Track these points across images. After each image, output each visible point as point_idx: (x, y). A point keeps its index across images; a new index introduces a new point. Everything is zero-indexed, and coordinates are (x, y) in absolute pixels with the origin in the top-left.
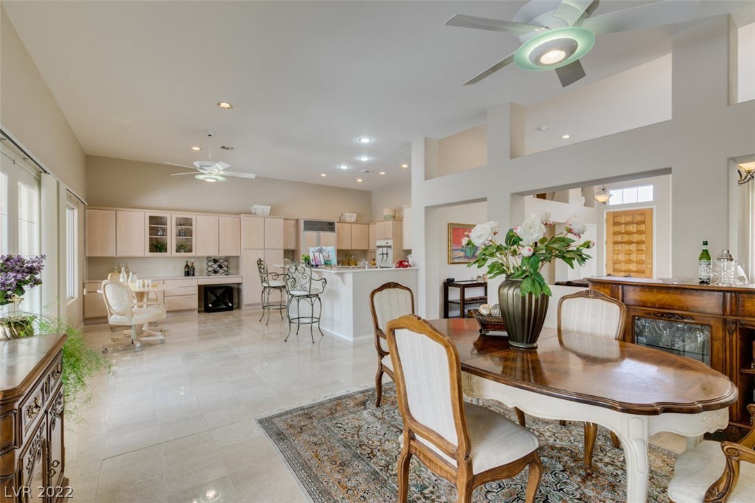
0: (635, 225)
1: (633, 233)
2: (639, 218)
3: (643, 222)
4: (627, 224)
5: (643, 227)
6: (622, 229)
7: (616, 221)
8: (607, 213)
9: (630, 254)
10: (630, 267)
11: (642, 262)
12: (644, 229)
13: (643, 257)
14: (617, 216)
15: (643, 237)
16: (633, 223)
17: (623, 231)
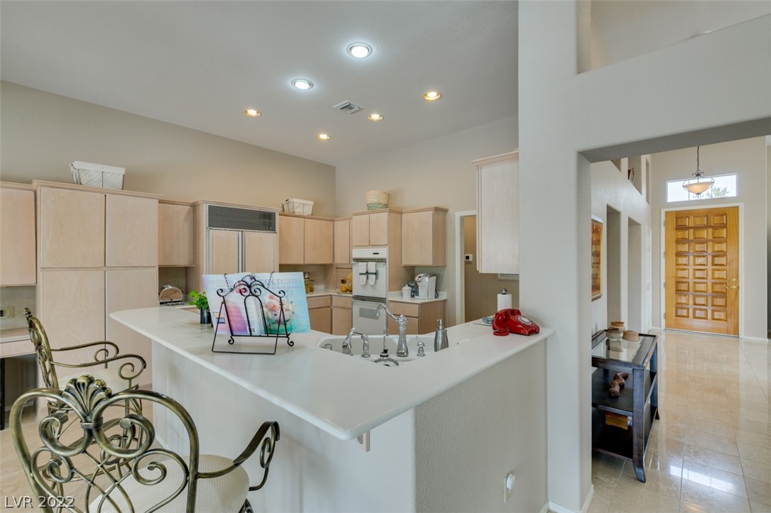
0: (710, 230)
1: (707, 241)
2: (716, 220)
3: (724, 226)
4: (696, 228)
5: (724, 233)
6: (690, 234)
7: (679, 224)
8: (666, 212)
9: (704, 270)
10: (701, 287)
11: (722, 282)
12: (725, 236)
13: (723, 275)
14: (681, 218)
15: (723, 247)
16: (706, 227)
17: (691, 238)
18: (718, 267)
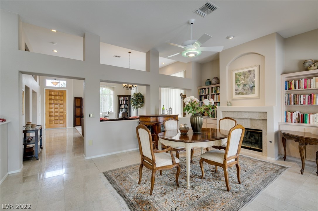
0: (59, 96)
1: (58, 100)
2: (60, 94)
3: (63, 96)
4: (55, 96)
5: (62, 98)
6: (53, 97)
7: (50, 94)
8: (46, 90)
9: (57, 109)
10: (57, 114)
11: (63, 112)
12: (63, 98)
13: (62, 110)
14: (51, 92)
15: (62, 102)
16: (58, 95)
17: (54, 99)
18: (61, 108)
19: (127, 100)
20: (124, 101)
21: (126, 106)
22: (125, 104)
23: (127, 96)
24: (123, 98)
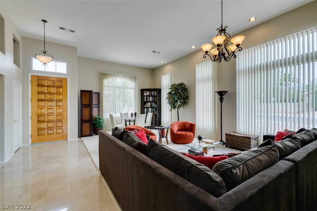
0: (55, 88)
1: (53, 94)
2: (58, 84)
3: (61, 87)
4: (48, 86)
5: (61, 90)
6: (45, 90)
7: (39, 83)
8: (32, 76)
9: (52, 109)
10: (51, 118)
11: (60, 114)
12: (62, 92)
13: (61, 111)
14: (41, 80)
15: (61, 97)
16: (53, 86)
17: (46, 91)
18: (59, 107)
19: (155, 96)
20: (151, 98)
21: (154, 104)
22: (151, 102)
23: (155, 90)
24: (148, 93)
